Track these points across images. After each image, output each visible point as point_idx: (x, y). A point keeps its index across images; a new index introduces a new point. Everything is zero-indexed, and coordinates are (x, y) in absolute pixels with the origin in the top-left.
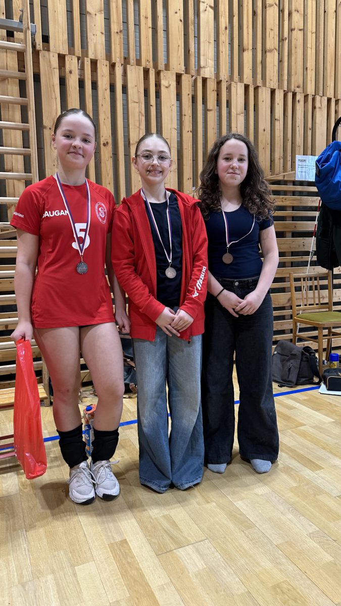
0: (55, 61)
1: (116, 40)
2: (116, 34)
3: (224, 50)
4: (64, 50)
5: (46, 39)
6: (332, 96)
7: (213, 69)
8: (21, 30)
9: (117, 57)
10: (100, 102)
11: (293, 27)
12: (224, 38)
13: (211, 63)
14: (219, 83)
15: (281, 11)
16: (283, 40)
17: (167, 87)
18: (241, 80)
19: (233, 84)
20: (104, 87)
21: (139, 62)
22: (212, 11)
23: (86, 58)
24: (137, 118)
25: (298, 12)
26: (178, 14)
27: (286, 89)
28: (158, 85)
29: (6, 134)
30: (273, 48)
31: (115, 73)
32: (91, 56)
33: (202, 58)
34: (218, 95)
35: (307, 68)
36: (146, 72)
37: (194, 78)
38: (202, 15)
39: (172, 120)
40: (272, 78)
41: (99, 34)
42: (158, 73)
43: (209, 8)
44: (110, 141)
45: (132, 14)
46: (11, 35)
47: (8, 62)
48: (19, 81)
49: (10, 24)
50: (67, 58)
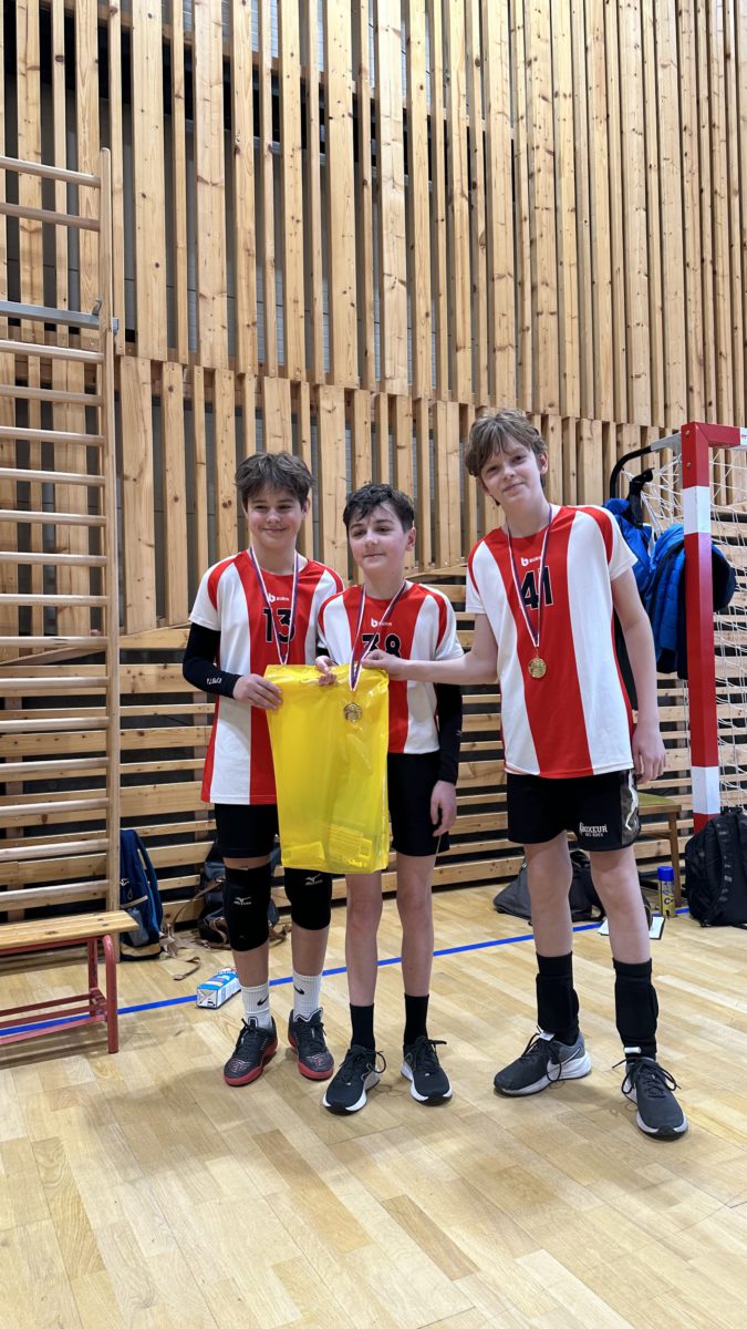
0: (145, 372)
1: (247, 339)
2: (246, 329)
3: (424, 348)
4: (160, 353)
5: (131, 336)
6: (610, 419)
7: (406, 381)
8: (96, 327)
9: (247, 363)
10: (219, 437)
11: (539, 310)
12: (425, 330)
13: (403, 371)
14: (416, 402)
15: (519, 284)
16: (523, 331)
17: (329, 412)
18: (453, 397)
19: (440, 405)
20: (226, 413)
21: (283, 372)
22: (403, 289)
23: (196, 368)
25: (547, 285)
26: (348, 295)
28: (315, 408)
29: (60, 489)
30: (506, 343)
31: (244, 391)
32: (205, 362)
33: (388, 363)
34: (414, 421)
35: (565, 375)
36: (295, 387)
37: (374, 395)
38: (388, 296)
39: (337, 464)
40: (506, 393)
41: (218, 328)
42: (315, 389)
43: (398, 284)
44: (232, 500)
45: (273, 297)
46: (74, 330)
47: (69, 375)
48: (86, 407)
49: (75, 317)
50: (165, 367)
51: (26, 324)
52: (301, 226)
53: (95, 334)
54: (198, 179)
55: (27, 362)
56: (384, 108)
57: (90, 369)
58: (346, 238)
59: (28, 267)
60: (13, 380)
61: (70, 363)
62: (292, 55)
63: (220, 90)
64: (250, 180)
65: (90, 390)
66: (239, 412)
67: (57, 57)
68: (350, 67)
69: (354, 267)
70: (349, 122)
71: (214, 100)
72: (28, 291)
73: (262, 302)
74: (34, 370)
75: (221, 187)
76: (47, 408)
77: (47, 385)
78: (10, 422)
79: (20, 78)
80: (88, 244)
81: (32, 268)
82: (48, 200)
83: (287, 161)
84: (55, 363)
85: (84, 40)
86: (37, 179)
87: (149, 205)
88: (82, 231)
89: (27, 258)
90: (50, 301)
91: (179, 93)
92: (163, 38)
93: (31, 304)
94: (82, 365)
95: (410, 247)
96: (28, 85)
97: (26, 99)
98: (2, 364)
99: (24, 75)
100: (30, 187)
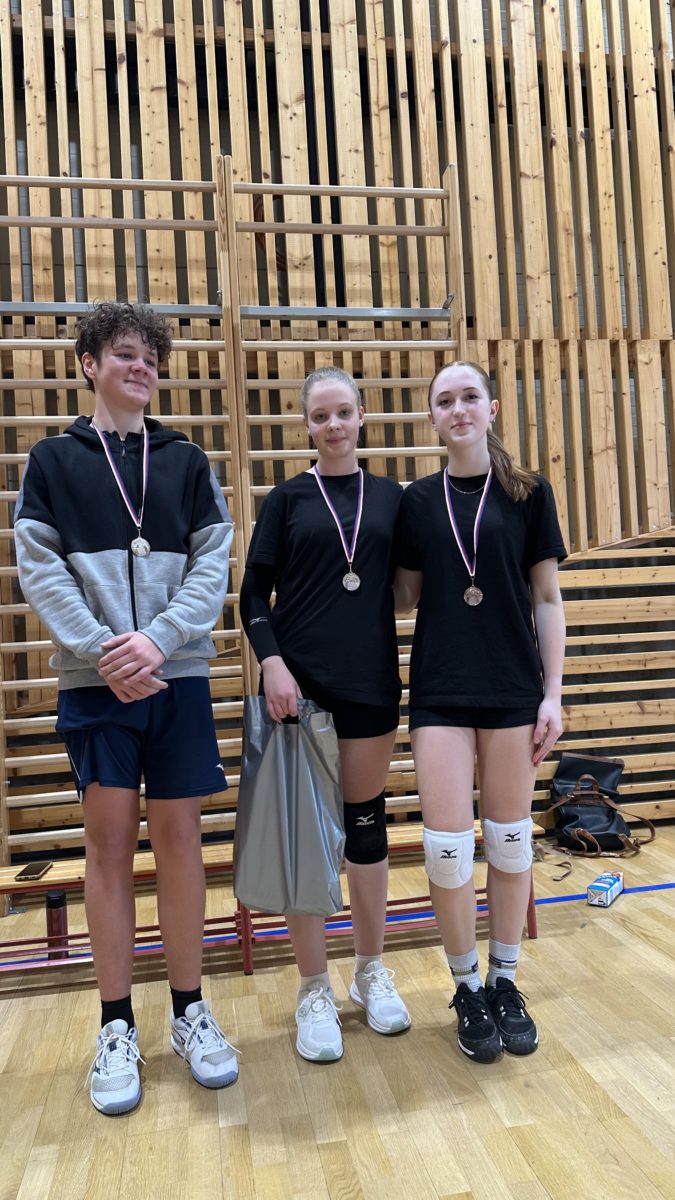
0: (483, 351)
1: (570, 311)
2: (568, 300)
5: (471, 322)
8: (444, 319)
9: (570, 330)
10: (548, 400)
20: (553, 377)
21: (602, 334)
23: (526, 341)
24: (603, 415)
26: (659, 255)
28: (633, 363)
29: (419, 461)
31: (568, 355)
32: (534, 335)
36: (614, 345)
39: (656, 411)
41: (544, 303)
42: (632, 345)
44: (562, 454)
45: (592, 268)
46: (425, 325)
47: (423, 363)
49: (425, 313)
50: (500, 345)
51: (387, 325)
52: (613, 198)
53: (444, 325)
54: (521, 174)
55: (390, 357)
58: (655, 204)
59: (387, 276)
60: (380, 374)
61: (423, 353)
62: (598, 46)
63: (536, 91)
64: (567, 166)
66: (563, 375)
67: (402, 94)
68: (651, 44)
69: (663, 228)
70: (653, 95)
71: (532, 101)
72: (388, 296)
73: (581, 274)
74: (396, 363)
75: (541, 178)
76: (406, 393)
77: (405, 374)
78: (379, 410)
79: (374, 119)
80: (433, 248)
81: (391, 276)
82: (401, 216)
83: (598, 143)
84: (411, 355)
85: (422, 74)
86: (391, 200)
87: (480, 204)
88: (428, 238)
89: (386, 269)
90: (405, 302)
91: (501, 102)
93: (391, 307)
94: (432, 354)
96: (381, 123)
97: (380, 135)
98: (372, 361)
99: (377, 115)
100: (385, 208)
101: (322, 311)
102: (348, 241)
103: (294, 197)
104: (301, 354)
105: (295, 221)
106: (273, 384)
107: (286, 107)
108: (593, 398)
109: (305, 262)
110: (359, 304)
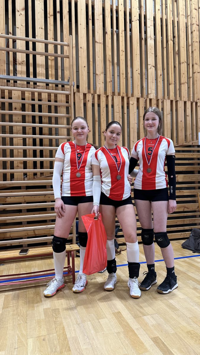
0: (82, 97)
1: (109, 86)
2: (109, 83)
3: (160, 85)
4: (86, 91)
5: (78, 87)
7: (155, 94)
8: (68, 85)
9: (109, 92)
10: (101, 114)
11: (194, 72)
12: (160, 79)
13: (154, 92)
14: (158, 100)
15: (188, 65)
16: (190, 78)
17: (132, 104)
18: (169, 98)
19: (165, 101)
20: (103, 106)
21: (119, 94)
22: (154, 68)
23: (95, 94)
25: (197, 64)
26: (138, 71)
27: (192, 101)
28: (128, 104)
29: (60, 130)
30: (184, 82)
31: (108, 100)
32: (98, 93)
33: (149, 90)
34: (157, 106)
36: (123, 98)
37: (145, 99)
38: (149, 71)
39: (134, 119)
40: (184, 96)
41: (101, 83)
42: (128, 98)
43: (152, 67)
45: (117, 73)
46: (63, 86)
47: (62, 98)
48: (66, 107)
49: (63, 82)
50: (87, 95)
51: (50, 85)
52: (124, 52)
53: (68, 87)
54: (96, 42)
55: (51, 95)
56: (148, 17)
57: (67, 96)
58: (137, 55)
59: (51, 70)
60: (47, 100)
61: (62, 95)
62: (122, 4)
63: (101, 16)
64: (110, 41)
65: (67, 102)
66: (107, 106)
67: (58, 12)
68: (138, 6)
69: (139, 63)
70: (138, 22)
71: (100, 19)
72: (51, 76)
73: (113, 75)
74: (53, 97)
75: (102, 44)
76: (56, 107)
77: (56, 101)
78: (47, 112)
79: (48, 19)
80: (66, 62)
81: (52, 70)
82: (56, 51)
83: (120, 35)
84: (58, 95)
85: (65, 6)
86: (53, 45)
87: (82, 50)
88: (65, 59)
89: (50, 67)
90: (57, 78)
91: (90, 18)
92: (86, 3)
93: (51, 79)
94: (65, 95)
95: (156, 56)
96: (50, 20)
97: (50, 24)
98: (44, 96)
99: (49, 17)
100: (51, 48)
101: (28, 79)
102: (38, 57)
103: (19, 40)
104: (20, 92)
105: (19, 49)
106: (10, 101)
107: (18, 11)
108: (115, 114)
109: (23, 63)
110: (41, 77)
